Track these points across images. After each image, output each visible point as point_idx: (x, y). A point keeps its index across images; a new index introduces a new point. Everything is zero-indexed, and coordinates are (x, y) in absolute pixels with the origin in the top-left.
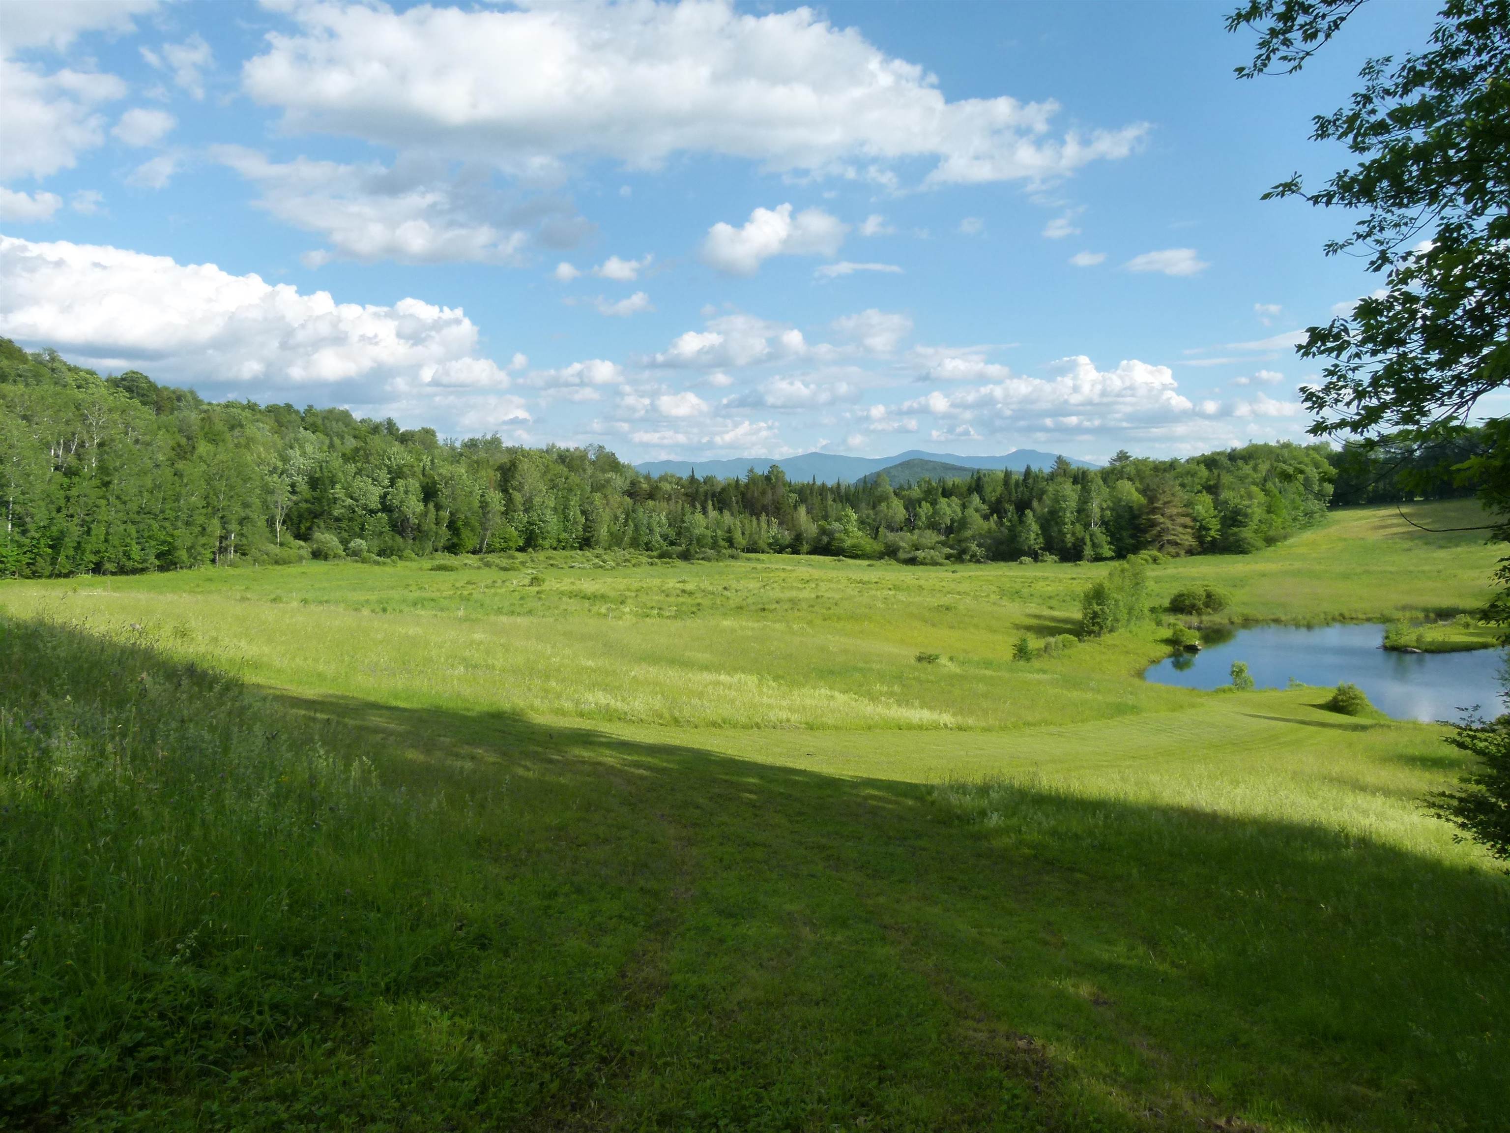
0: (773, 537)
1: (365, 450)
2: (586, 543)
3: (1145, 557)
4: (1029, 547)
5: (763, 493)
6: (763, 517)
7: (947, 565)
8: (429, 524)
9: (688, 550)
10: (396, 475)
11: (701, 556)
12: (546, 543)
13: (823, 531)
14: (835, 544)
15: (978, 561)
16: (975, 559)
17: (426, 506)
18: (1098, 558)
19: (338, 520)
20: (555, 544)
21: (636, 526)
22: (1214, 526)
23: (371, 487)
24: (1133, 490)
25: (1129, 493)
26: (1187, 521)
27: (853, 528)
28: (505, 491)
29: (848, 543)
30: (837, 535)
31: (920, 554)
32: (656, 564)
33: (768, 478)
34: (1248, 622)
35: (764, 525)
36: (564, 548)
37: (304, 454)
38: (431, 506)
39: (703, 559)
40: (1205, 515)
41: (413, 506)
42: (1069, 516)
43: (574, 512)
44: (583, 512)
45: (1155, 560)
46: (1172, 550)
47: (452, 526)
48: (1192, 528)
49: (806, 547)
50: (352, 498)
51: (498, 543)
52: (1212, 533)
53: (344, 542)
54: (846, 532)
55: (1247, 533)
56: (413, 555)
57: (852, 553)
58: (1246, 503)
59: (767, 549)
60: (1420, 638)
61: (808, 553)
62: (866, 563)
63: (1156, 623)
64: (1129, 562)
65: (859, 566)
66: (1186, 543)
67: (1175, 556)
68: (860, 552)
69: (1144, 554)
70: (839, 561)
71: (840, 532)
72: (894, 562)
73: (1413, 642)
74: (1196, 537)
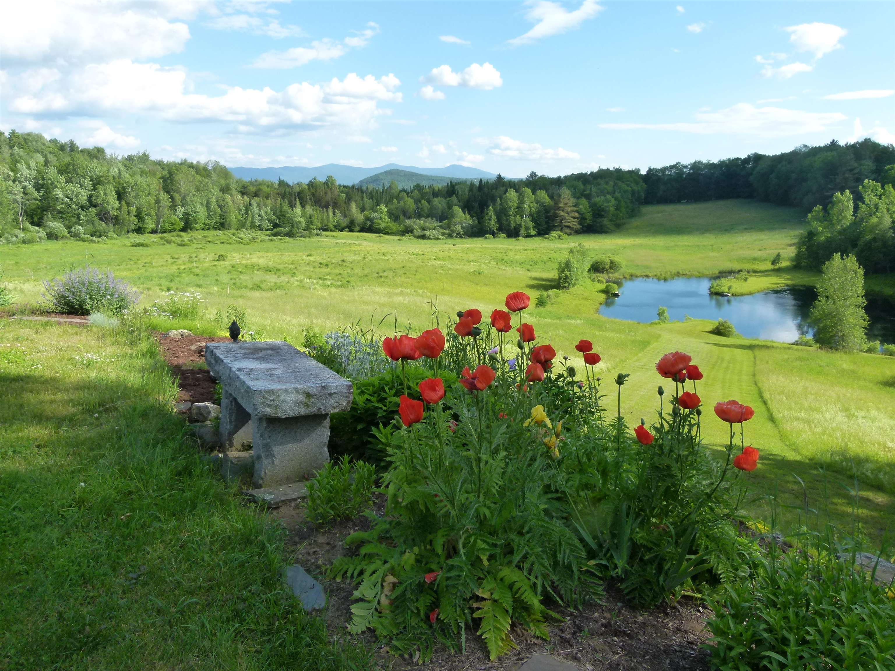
0: (337, 222)
1: (73, 165)
2: (222, 226)
3: (554, 235)
4: (490, 229)
5: (326, 193)
6: (330, 210)
7: (443, 239)
8: (123, 214)
9: (291, 231)
10: (97, 182)
11: (300, 235)
12: (197, 226)
13: (367, 219)
14: (375, 226)
15: (461, 237)
16: (459, 236)
17: (120, 203)
18: (528, 236)
19: (60, 212)
20: (203, 226)
21: (252, 214)
22: (589, 216)
23: (80, 191)
24: (546, 197)
25: (544, 198)
26: (576, 215)
27: (385, 217)
28: (168, 192)
29: (383, 225)
30: (375, 221)
31: (427, 233)
32: (274, 240)
33: (326, 183)
34: (632, 277)
35: (331, 214)
36: (208, 229)
37: (29, 167)
38: (124, 203)
39: (301, 236)
40: (585, 211)
41: (113, 203)
42: (512, 212)
43: (213, 205)
44: (220, 206)
45: (559, 237)
46: (568, 231)
47: (139, 216)
48: (578, 218)
49: (357, 228)
50: (68, 198)
51: (167, 226)
52: (588, 221)
53: (69, 228)
54: (381, 218)
55: (606, 222)
56: (115, 236)
57: (385, 232)
58: (606, 204)
59: (333, 229)
60: (730, 288)
61: (359, 232)
62: (396, 238)
63: (593, 281)
64: (546, 238)
65: (394, 240)
66: (575, 227)
67: (570, 234)
68: (390, 231)
69: (554, 234)
70: (380, 237)
71: (377, 219)
72: (412, 238)
73: (727, 290)
74: (580, 224)
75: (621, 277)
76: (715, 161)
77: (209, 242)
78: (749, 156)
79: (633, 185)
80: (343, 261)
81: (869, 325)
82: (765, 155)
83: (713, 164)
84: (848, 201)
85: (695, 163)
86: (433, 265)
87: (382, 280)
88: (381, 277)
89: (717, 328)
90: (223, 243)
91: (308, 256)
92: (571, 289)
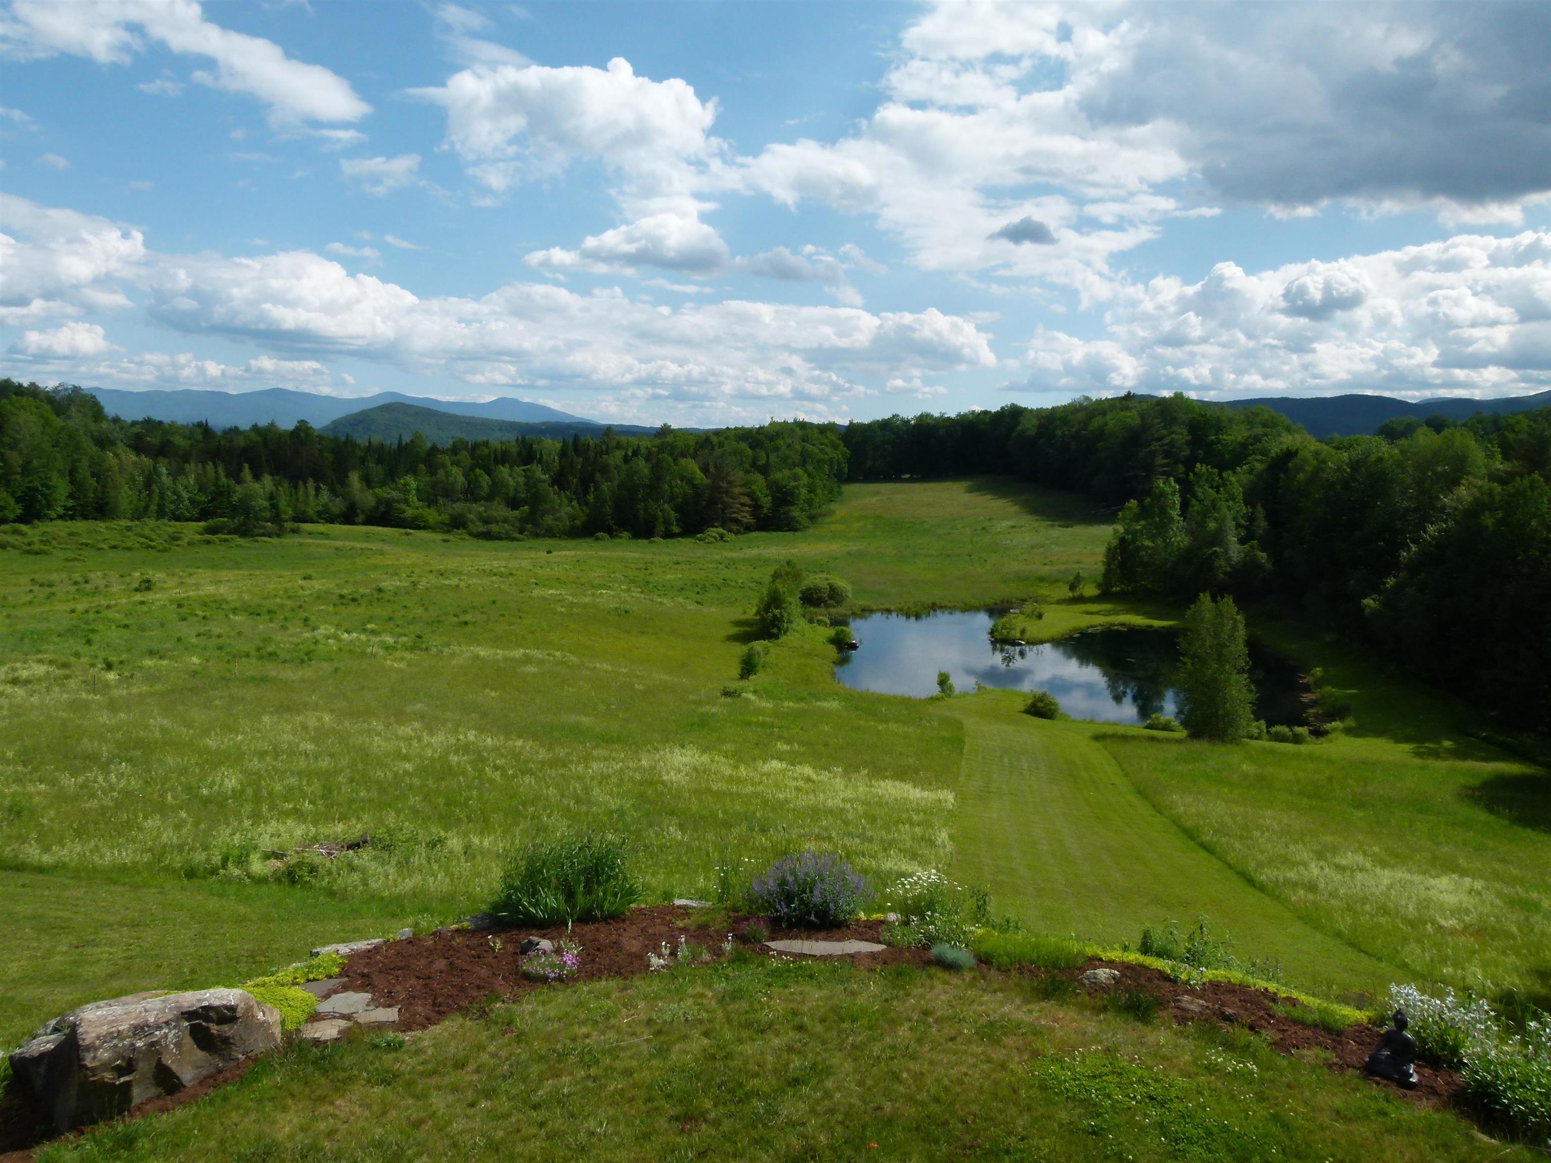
0: (323, 505)
2: (100, 511)
3: (714, 534)
4: (605, 524)
5: (297, 453)
6: (311, 484)
7: (523, 540)
9: (245, 524)
11: (261, 531)
12: (50, 512)
13: (381, 501)
14: (395, 513)
16: (553, 535)
18: (668, 535)
20: (62, 512)
21: (160, 490)
22: (766, 502)
24: (694, 468)
25: (692, 471)
26: (746, 500)
27: (413, 498)
29: (410, 513)
30: (396, 505)
31: (494, 528)
32: (214, 543)
33: (296, 434)
34: (864, 611)
35: (312, 492)
36: (74, 517)
39: (263, 535)
40: (760, 495)
42: (639, 493)
43: (83, 473)
44: (95, 475)
45: (722, 537)
46: (734, 527)
48: (750, 506)
49: (361, 518)
52: (766, 511)
54: (406, 501)
55: (795, 513)
57: (416, 524)
58: (793, 484)
59: (315, 518)
60: (1023, 632)
61: (365, 523)
62: (440, 537)
63: (811, 621)
64: (700, 539)
65: (434, 541)
66: (745, 520)
67: (737, 533)
68: (423, 524)
69: (714, 532)
70: (408, 534)
71: (399, 501)
72: (467, 537)
73: (1018, 635)
74: (753, 515)
75: (849, 612)
76: (952, 414)
77: (87, 545)
78: (1002, 408)
79: (829, 450)
80: (380, 590)
81: (1257, 699)
82: (1026, 409)
83: (949, 419)
84: (1173, 494)
85: (922, 416)
86: (543, 598)
87: (470, 628)
88: (466, 623)
89: (1033, 705)
90: (114, 547)
91: (305, 578)
92: (783, 639)
